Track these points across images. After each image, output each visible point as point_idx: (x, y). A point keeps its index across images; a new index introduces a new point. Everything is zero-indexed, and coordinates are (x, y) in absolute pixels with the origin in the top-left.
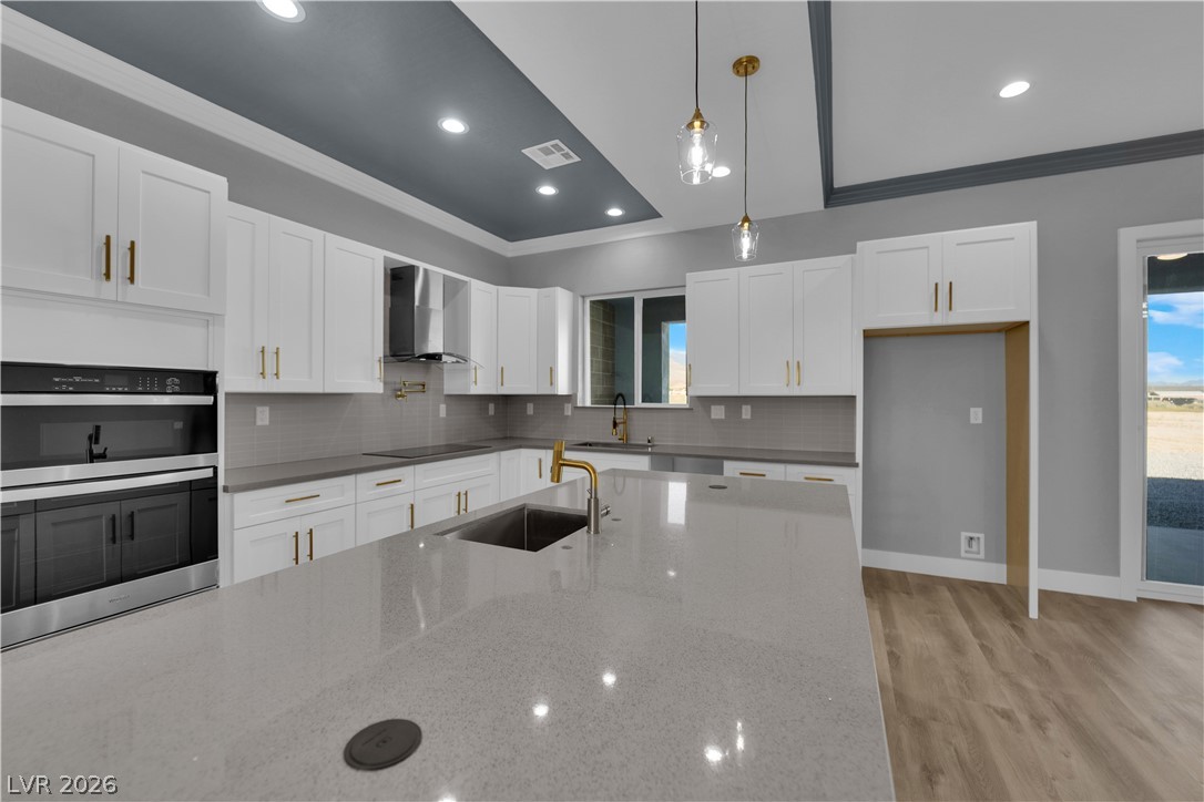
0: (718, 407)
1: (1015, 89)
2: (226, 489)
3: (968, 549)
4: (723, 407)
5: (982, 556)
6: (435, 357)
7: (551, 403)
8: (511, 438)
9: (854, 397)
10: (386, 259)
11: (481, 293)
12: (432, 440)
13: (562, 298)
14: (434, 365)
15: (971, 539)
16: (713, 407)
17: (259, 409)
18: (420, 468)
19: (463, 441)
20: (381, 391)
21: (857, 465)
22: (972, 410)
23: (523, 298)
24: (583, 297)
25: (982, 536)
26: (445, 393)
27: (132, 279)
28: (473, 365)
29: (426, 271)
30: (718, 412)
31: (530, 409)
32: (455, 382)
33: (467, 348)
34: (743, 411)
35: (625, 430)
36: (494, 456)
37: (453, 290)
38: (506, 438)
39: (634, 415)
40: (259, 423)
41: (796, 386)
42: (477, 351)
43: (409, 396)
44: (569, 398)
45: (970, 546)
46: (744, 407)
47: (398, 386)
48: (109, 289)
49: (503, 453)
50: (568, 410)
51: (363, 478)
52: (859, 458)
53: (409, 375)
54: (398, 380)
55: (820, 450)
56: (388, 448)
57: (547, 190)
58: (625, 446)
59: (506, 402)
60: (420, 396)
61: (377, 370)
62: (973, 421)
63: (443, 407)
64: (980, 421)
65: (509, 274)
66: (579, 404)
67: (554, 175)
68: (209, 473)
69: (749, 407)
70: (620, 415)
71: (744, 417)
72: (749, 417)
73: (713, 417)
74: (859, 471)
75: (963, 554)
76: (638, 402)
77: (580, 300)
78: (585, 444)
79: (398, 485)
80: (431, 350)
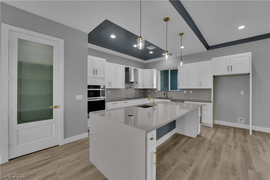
0: (185, 91)
1: (242, 27)
2: (106, 102)
3: (240, 121)
4: (186, 91)
5: (244, 123)
6: (132, 82)
7: (153, 90)
8: (146, 96)
9: (211, 89)
10: (125, 67)
11: (140, 71)
12: (132, 97)
13: (155, 71)
14: (132, 84)
15: (241, 119)
16: (184, 91)
17: (108, 91)
18: (130, 100)
19: (137, 97)
20: (124, 88)
21: (211, 102)
22: (241, 92)
23: (148, 71)
24: (159, 70)
25: (243, 119)
26: (134, 88)
27: (97, 74)
28: (139, 83)
29: (131, 68)
30: (185, 92)
31: (149, 91)
32: (136, 87)
33: (138, 81)
34: (190, 92)
35: (167, 95)
36: (142, 99)
37: (135, 71)
38: (145, 96)
39: (169, 92)
40: (108, 93)
41: (200, 87)
42: (139, 81)
43: (128, 89)
44: (156, 89)
45: (241, 121)
46: (190, 91)
47: (127, 87)
48: (95, 76)
49: (144, 99)
50: (156, 91)
51: (122, 101)
52: (212, 101)
53: (129, 85)
54: (127, 86)
55: (207, 100)
56: (125, 97)
57: (151, 52)
58: (167, 98)
59: (145, 90)
60: (130, 89)
61: (124, 85)
62: (241, 94)
63: (134, 91)
64: (243, 94)
65: (145, 67)
66: (158, 90)
67: (152, 50)
68: (104, 99)
69: (191, 91)
70: (165, 92)
71: (190, 93)
72: (191, 93)
73: (184, 93)
74: (212, 103)
75: (239, 122)
76: (170, 90)
77: (158, 71)
78: (159, 98)
79: (127, 103)
80: (132, 81)
